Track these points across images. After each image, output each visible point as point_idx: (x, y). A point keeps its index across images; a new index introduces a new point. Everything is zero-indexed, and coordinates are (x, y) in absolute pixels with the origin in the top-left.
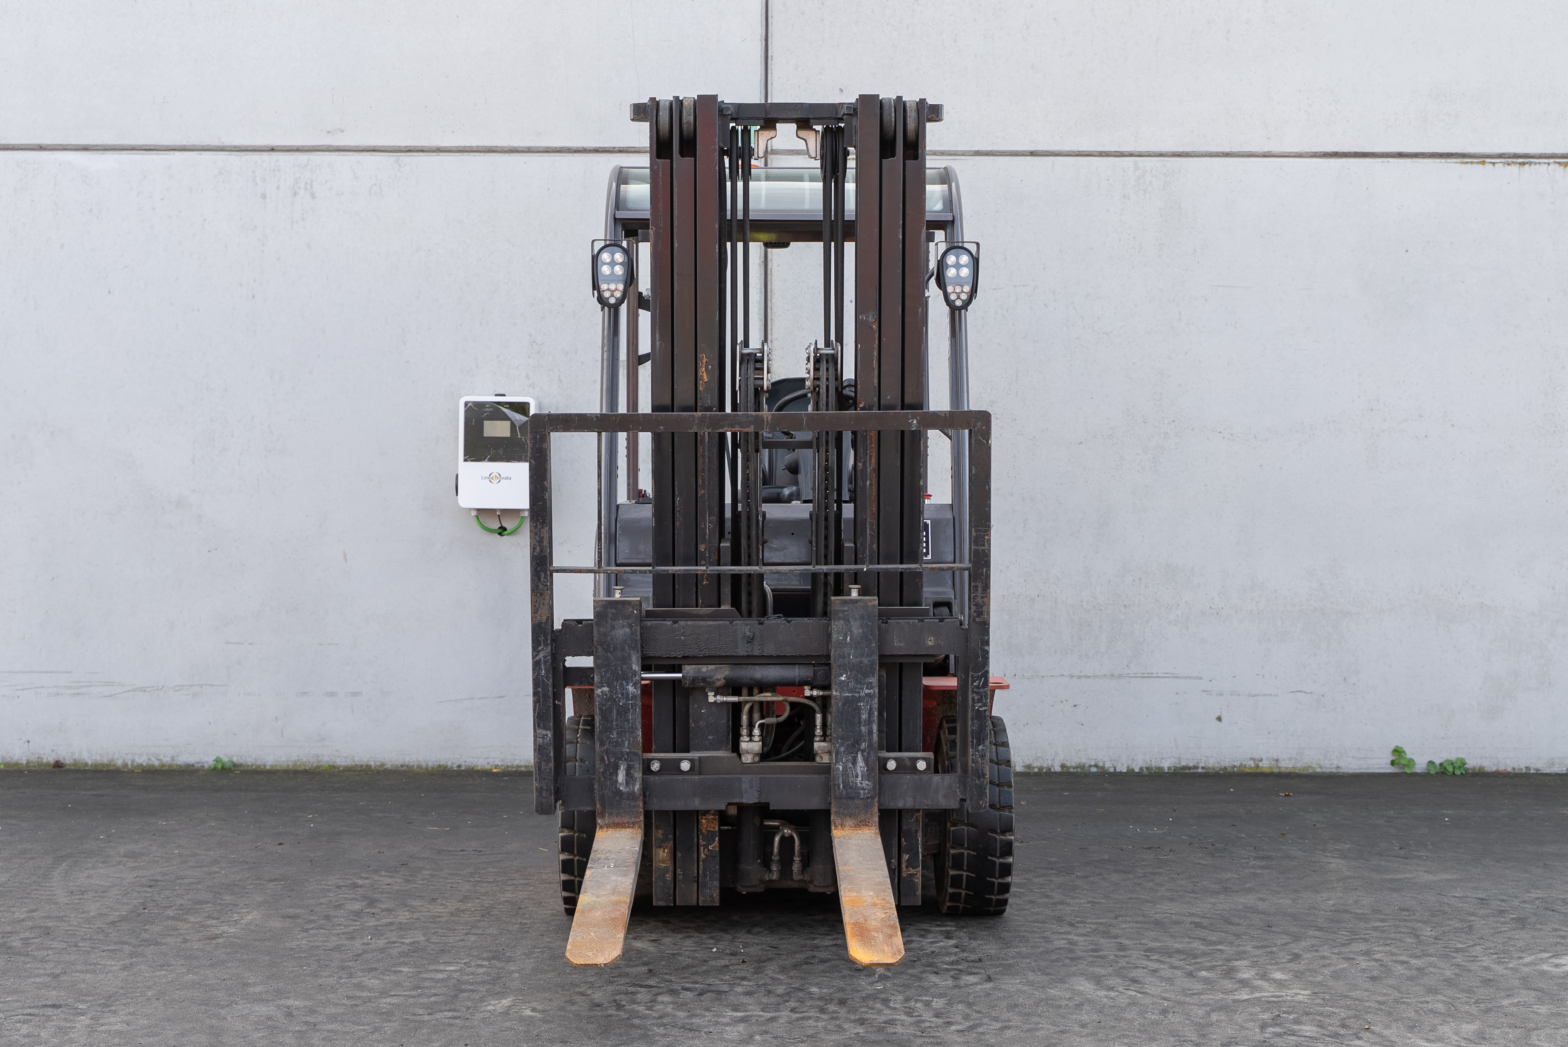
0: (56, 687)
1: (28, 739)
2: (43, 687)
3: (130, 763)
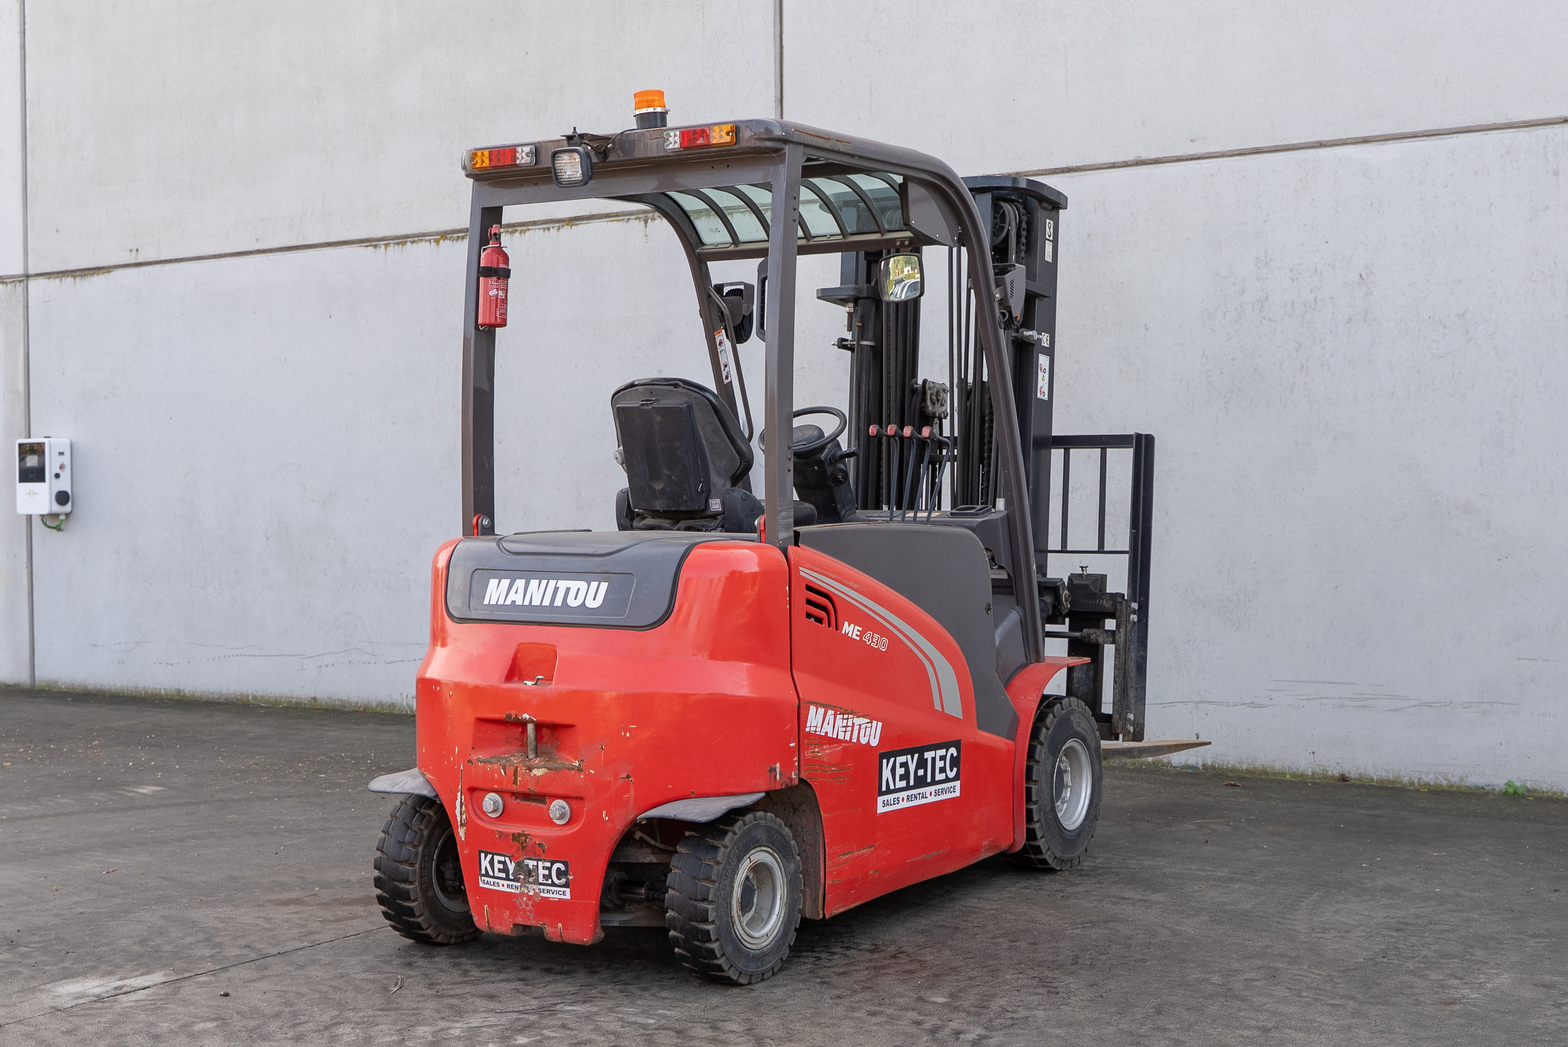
0: (1340, 698)
1: (1315, 751)
2: (1328, 698)
3: (1416, 781)
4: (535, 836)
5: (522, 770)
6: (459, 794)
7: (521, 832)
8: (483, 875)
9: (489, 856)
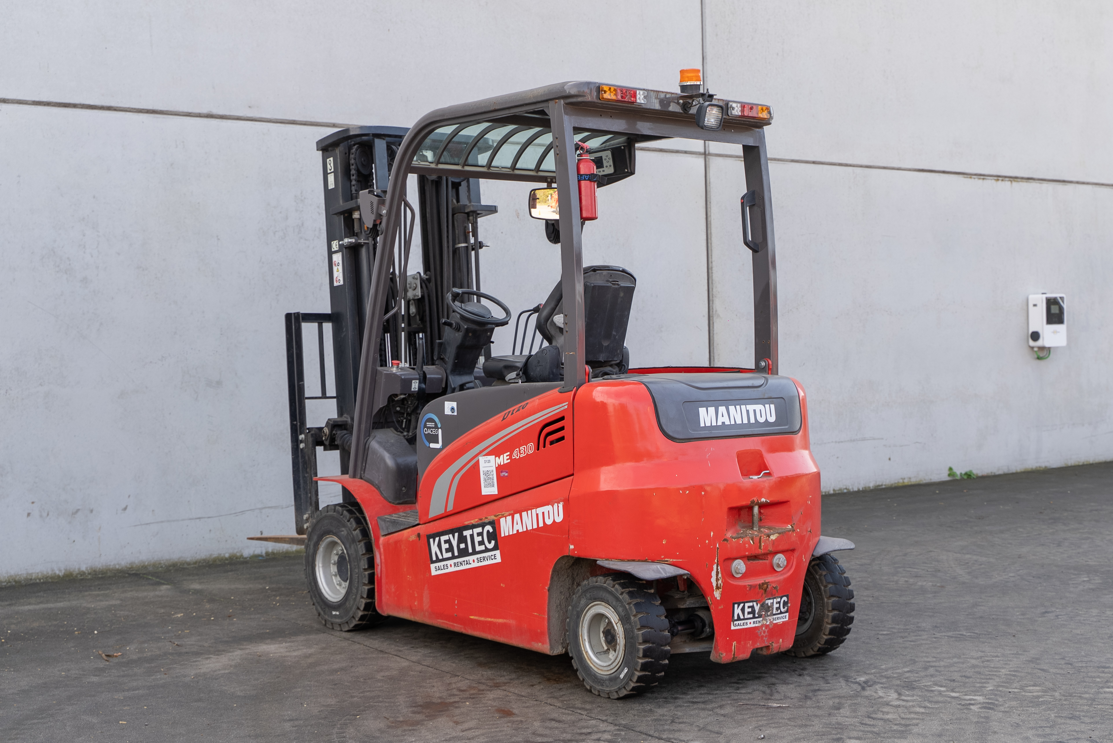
4: (772, 582)
5: (764, 538)
6: (715, 567)
7: (763, 582)
8: (736, 620)
9: (742, 605)
